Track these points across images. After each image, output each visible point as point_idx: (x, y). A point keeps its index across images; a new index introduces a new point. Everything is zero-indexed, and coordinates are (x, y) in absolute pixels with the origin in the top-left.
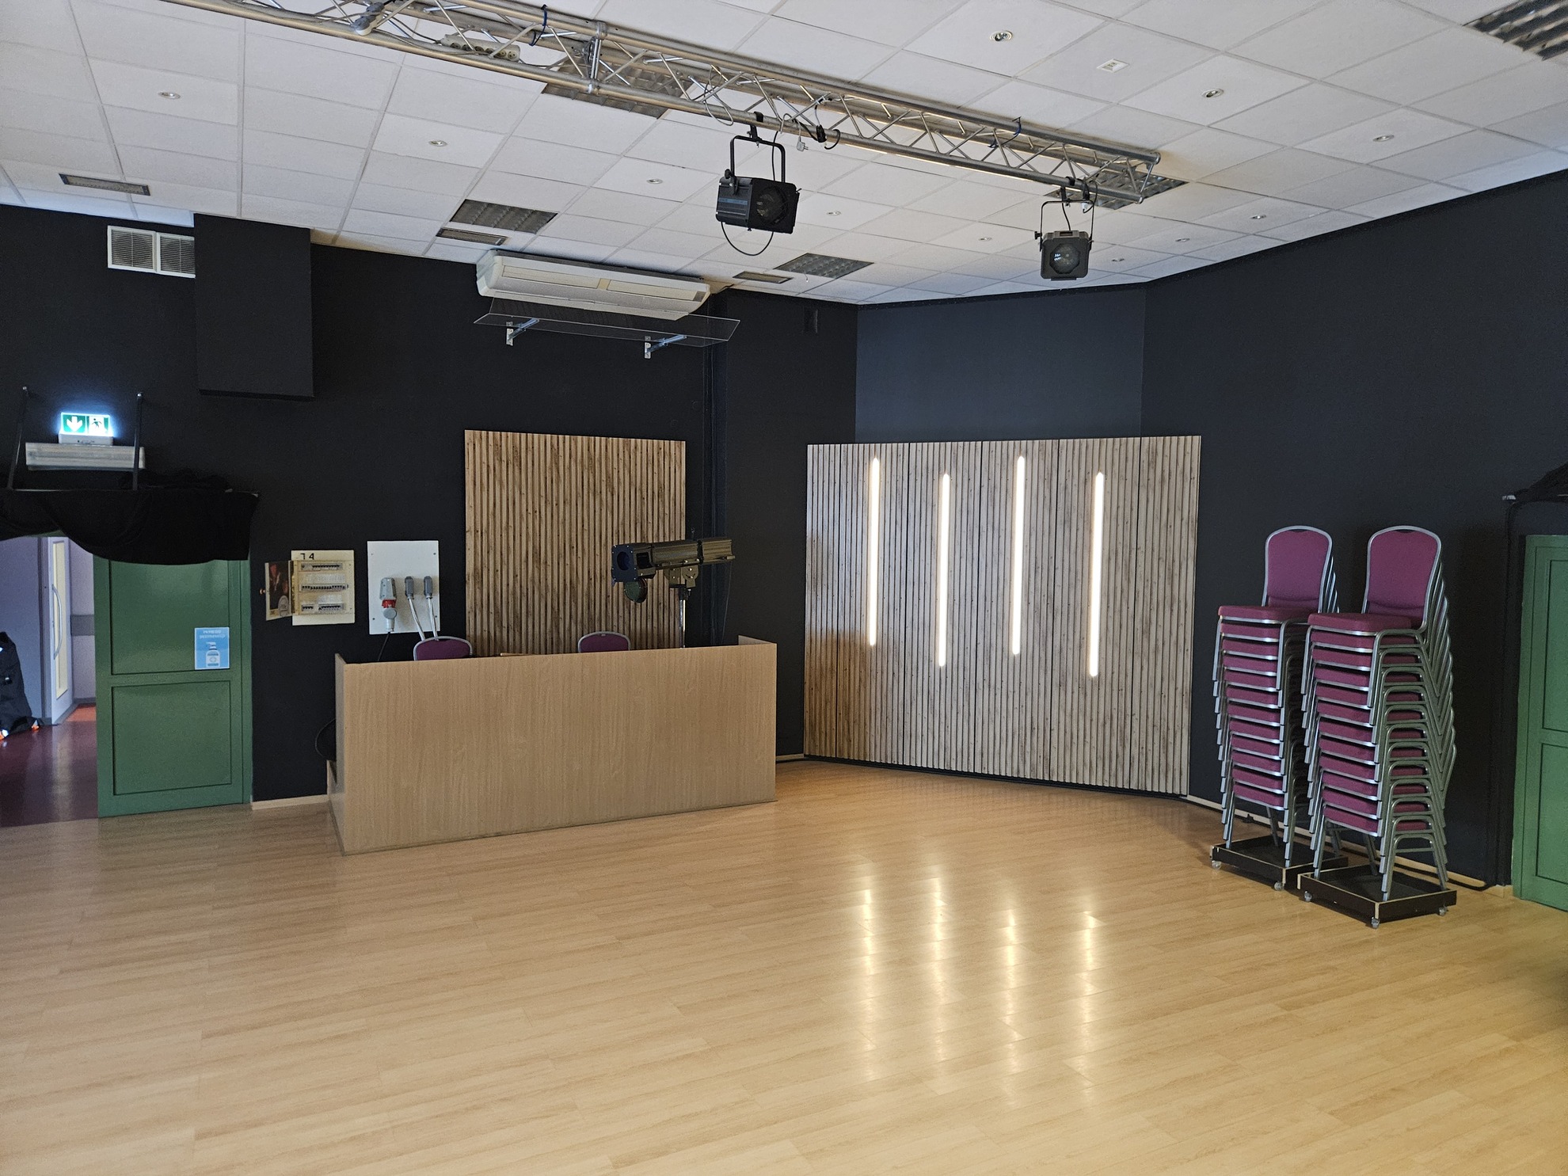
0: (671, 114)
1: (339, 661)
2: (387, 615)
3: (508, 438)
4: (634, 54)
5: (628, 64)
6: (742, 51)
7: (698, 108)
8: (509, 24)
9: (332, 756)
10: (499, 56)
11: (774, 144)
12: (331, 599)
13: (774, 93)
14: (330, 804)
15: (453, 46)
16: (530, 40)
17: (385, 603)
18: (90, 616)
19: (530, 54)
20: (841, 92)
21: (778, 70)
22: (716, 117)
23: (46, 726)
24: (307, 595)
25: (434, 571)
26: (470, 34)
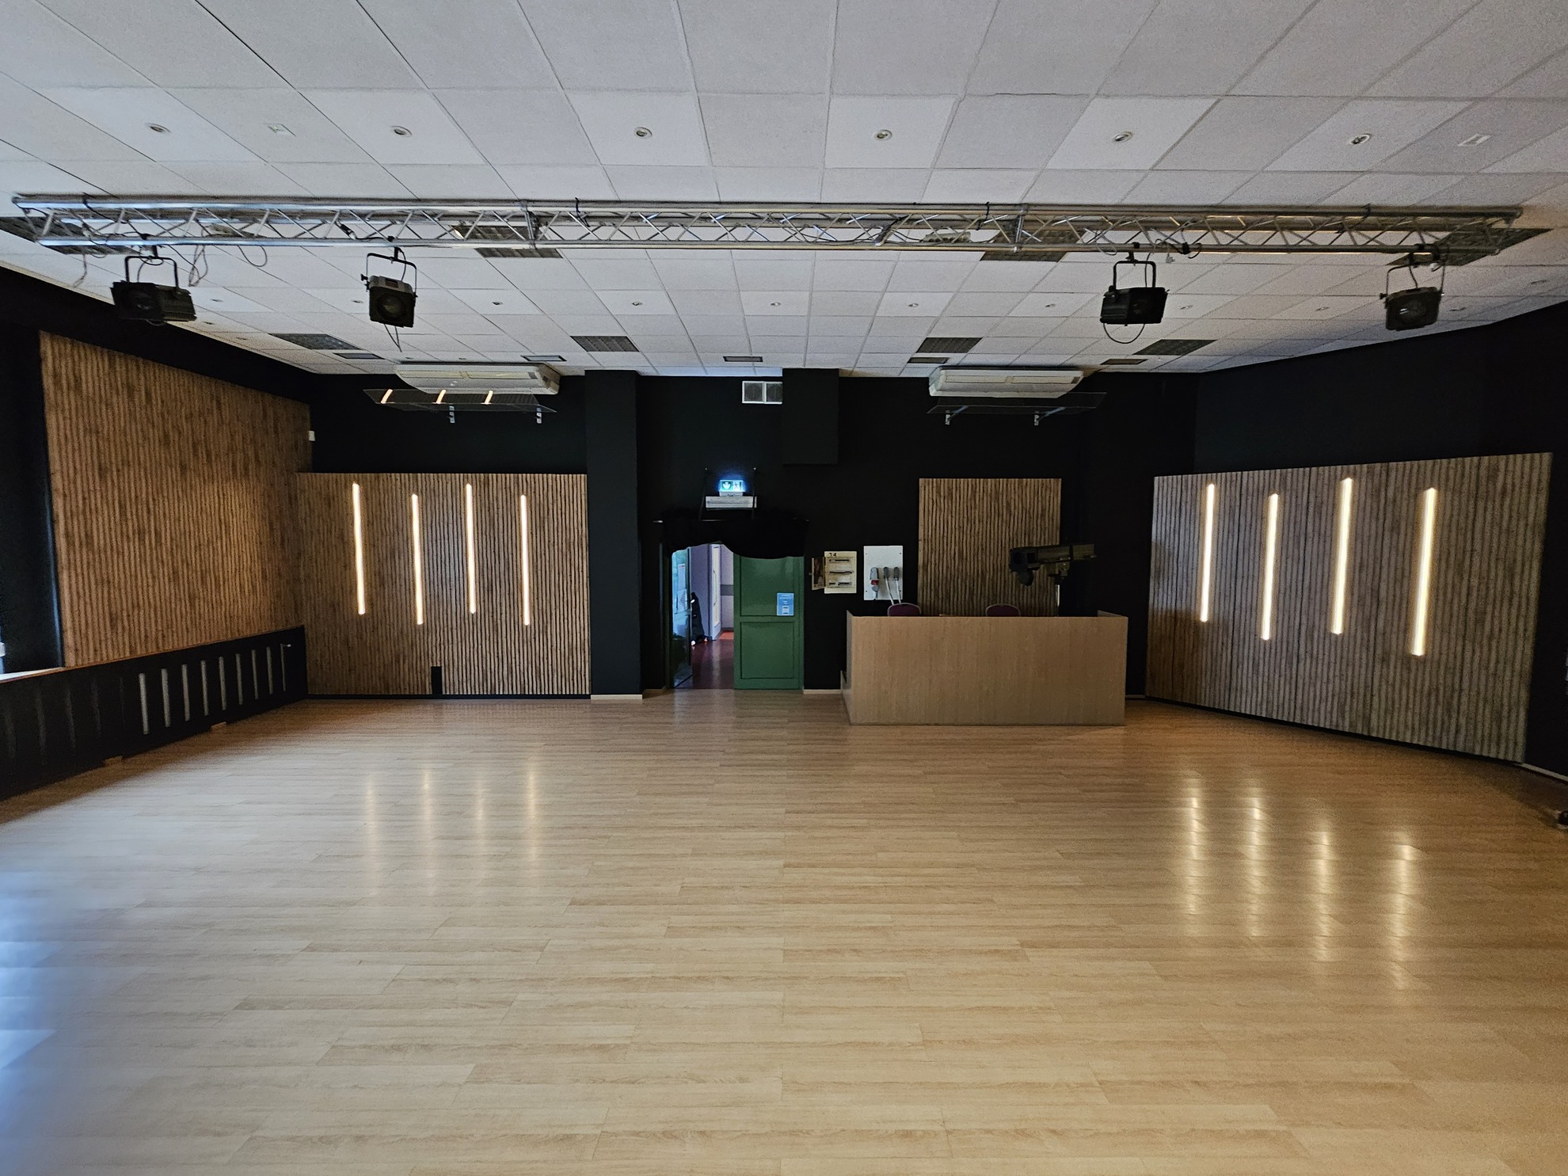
0: (1069, 256)
1: (849, 614)
2: (873, 589)
3: (945, 482)
4: (1045, 221)
5: (1041, 228)
6: (1126, 202)
7: (1090, 248)
8: (965, 220)
9: (844, 668)
10: (957, 241)
11: (1146, 263)
12: (844, 579)
13: (1147, 227)
14: (842, 695)
15: (930, 241)
16: (976, 227)
17: (873, 582)
18: (730, 586)
19: (977, 236)
20: (1203, 215)
21: (1153, 209)
22: (1105, 251)
23: (710, 640)
24: (832, 576)
25: (899, 564)
26: (941, 232)
